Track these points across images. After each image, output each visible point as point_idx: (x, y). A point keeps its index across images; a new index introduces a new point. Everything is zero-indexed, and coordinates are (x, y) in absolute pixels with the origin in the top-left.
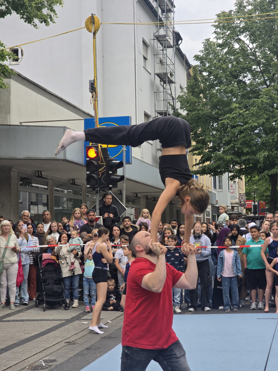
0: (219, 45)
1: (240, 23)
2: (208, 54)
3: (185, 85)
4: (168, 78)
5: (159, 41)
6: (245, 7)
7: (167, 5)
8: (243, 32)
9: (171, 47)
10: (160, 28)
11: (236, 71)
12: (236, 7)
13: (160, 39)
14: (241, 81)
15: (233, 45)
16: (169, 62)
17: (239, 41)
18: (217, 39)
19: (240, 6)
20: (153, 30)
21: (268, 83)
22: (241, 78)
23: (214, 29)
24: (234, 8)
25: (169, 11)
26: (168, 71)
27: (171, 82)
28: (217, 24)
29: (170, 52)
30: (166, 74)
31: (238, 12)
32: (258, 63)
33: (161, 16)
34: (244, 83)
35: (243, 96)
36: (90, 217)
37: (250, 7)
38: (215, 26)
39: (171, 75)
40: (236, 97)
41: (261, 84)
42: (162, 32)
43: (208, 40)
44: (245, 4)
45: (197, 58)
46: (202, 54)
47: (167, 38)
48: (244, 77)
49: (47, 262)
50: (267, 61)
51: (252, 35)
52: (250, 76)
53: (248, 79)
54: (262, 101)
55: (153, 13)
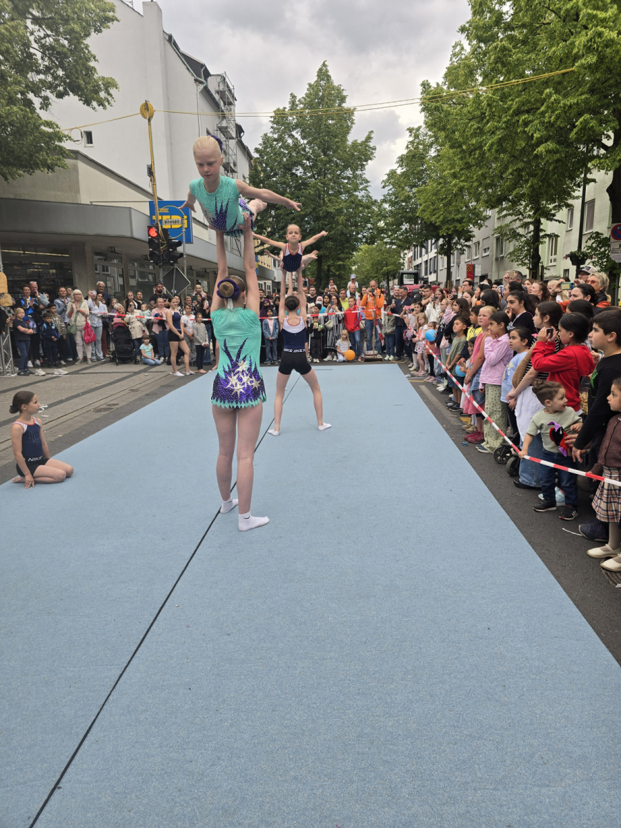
0: (275, 140)
1: (292, 120)
2: (266, 147)
3: (247, 175)
4: (231, 167)
5: (222, 132)
6: (297, 105)
7: (228, 98)
8: (295, 129)
9: (233, 138)
10: (222, 120)
11: (288, 164)
12: (290, 105)
13: (223, 130)
14: (294, 174)
15: (287, 140)
16: (231, 153)
17: (292, 136)
18: (274, 133)
19: (293, 103)
20: (217, 121)
21: (316, 176)
22: (294, 171)
23: (271, 125)
24: (288, 106)
25: (230, 104)
26: (231, 161)
27: (233, 171)
28: (272, 119)
29: (232, 143)
30: (228, 163)
31: (291, 109)
32: (308, 159)
33: (223, 108)
34: (297, 176)
35: (295, 187)
36: (159, 289)
37: (302, 106)
38: (272, 122)
39: (235, 165)
40: (290, 188)
41: (310, 177)
42: (224, 124)
43: (266, 135)
44: (298, 103)
45: (257, 150)
46: (260, 147)
47: (229, 130)
48: (297, 170)
49: (117, 325)
50: (315, 156)
51: (303, 131)
52: (301, 170)
53: (299, 172)
54: (310, 193)
55: (215, 105)
